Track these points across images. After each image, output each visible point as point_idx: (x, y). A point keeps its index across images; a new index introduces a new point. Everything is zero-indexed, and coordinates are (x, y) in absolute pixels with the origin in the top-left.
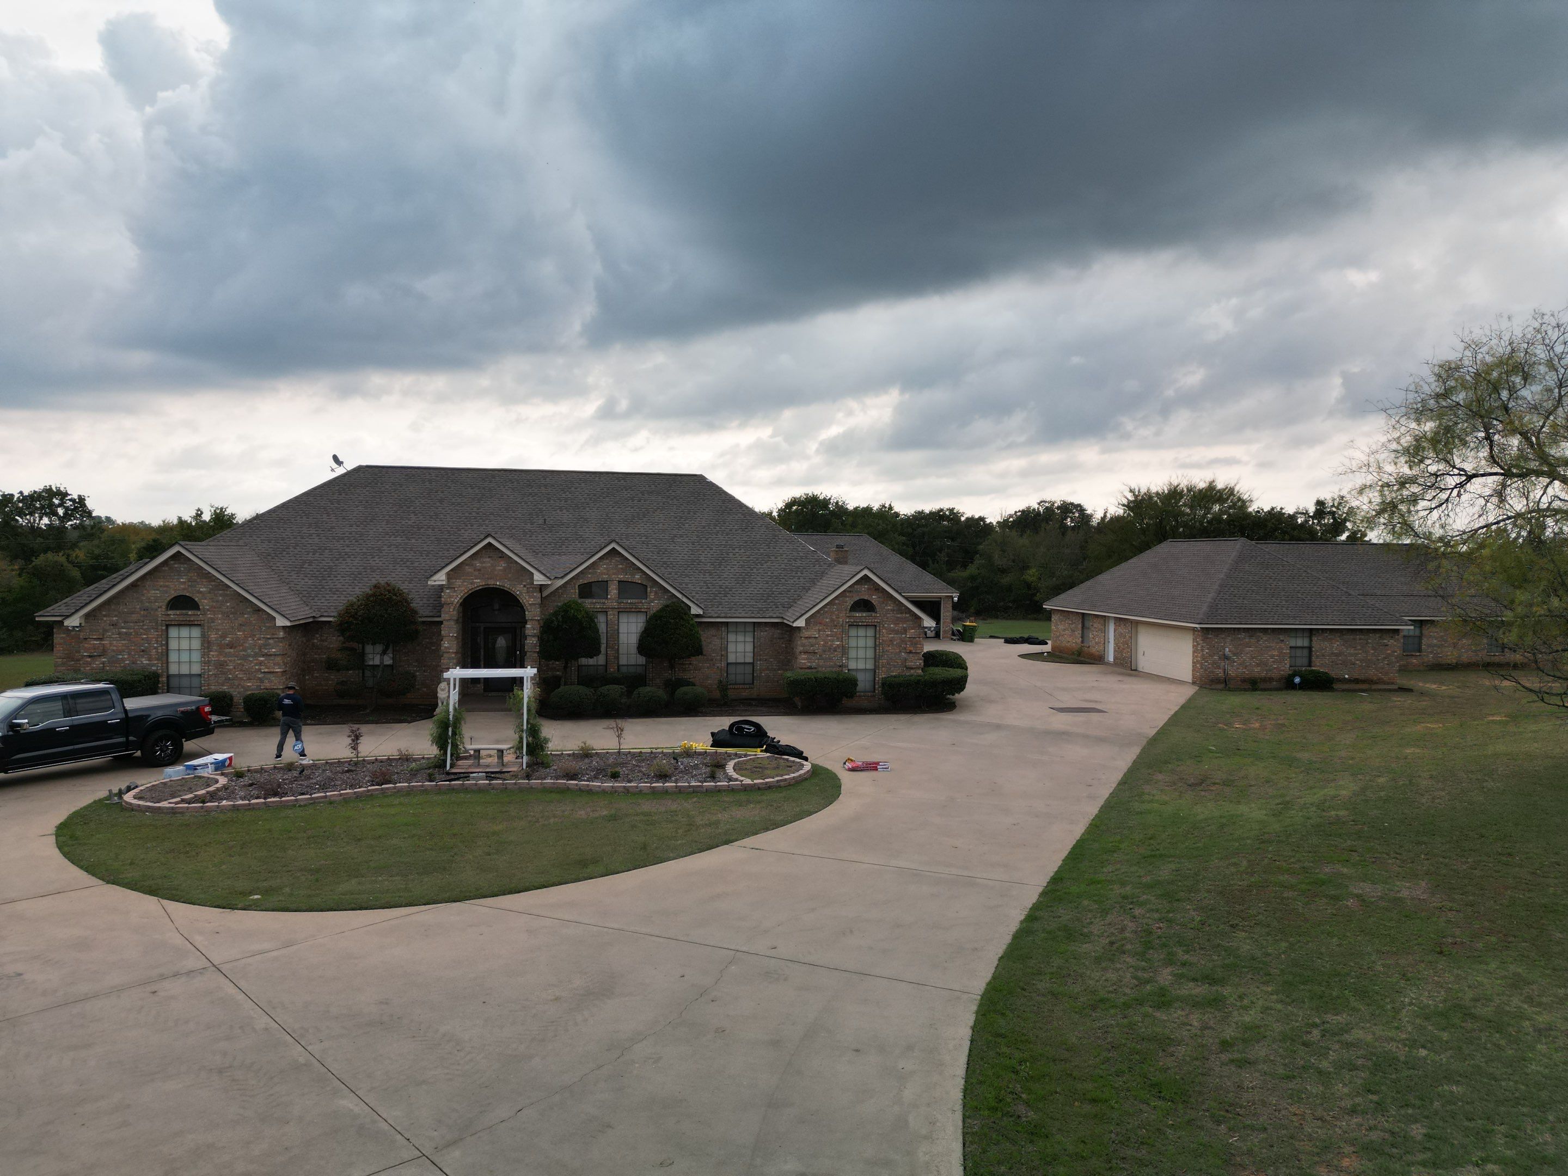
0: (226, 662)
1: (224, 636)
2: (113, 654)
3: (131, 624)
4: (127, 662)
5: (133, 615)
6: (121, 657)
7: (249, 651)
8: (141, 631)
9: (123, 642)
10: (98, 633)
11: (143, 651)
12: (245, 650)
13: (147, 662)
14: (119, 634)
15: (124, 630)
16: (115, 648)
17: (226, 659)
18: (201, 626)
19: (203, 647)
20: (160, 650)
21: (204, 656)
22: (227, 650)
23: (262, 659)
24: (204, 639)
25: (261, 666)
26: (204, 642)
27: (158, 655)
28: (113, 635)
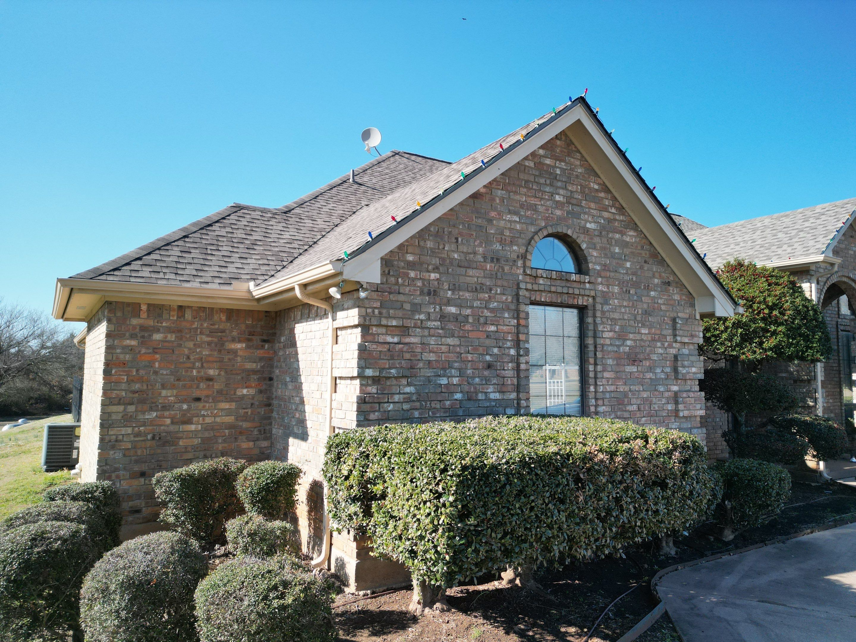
0: (625, 394)
1: (622, 337)
2: (429, 373)
3: (467, 295)
4: (458, 396)
5: (471, 272)
6: (444, 381)
8: (487, 313)
9: (450, 341)
10: (400, 313)
11: (489, 367)
12: (651, 369)
13: (497, 396)
14: (443, 317)
15: (453, 310)
16: (432, 357)
17: (627, 388)
18: (582, 310)
19: (592, 361)
20: (523, 366)
21: (591, 381)
22: (629, 369)
23: (675, 388)
24: (590, 341)
25: (677, 403)
26: (591, 348)
27: (518, 377)
28: (429, 319)
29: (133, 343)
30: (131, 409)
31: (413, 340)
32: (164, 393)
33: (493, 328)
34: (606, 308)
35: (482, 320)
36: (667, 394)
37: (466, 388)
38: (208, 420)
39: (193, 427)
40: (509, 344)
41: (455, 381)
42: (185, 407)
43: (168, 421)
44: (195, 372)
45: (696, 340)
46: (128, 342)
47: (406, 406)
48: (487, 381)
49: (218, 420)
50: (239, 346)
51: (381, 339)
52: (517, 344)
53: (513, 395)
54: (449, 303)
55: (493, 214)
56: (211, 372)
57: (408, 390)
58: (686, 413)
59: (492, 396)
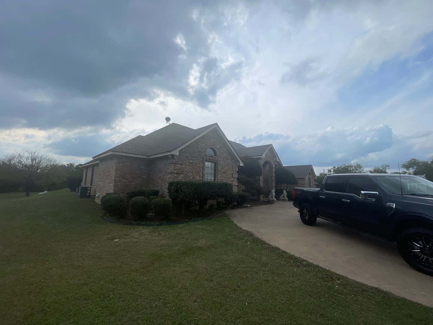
1: (222, 169)
2: (186, 173)
3: (194, 159)
4: (191, 178)
5: (195, 154)
6: (189, 175)
7: (229, 176)
8: (197, 162)
9: (190, 167)
10: (181, 161)
11: (197, 173)
12: (228, 175)
13: (199, 178)
14: (189, 163)
15: (191, 161)
16: (187, 170)
17: (223, 179)
18: (215, 163)
19: (217, 173)
20: (204, 173)
21: (216, 177)
22: (223, 175)
23: (232, 179)
24: (216, 169)
25: (232, 182)
26: (217, 170)
27: (203, 175)
28: (186, 163)
29: (122, 165)
30: (121, 179)
31: (184, 166)
32: (127, 176)
33: (198, 165)
34: (220, 163)
35: (196, 164)
36: (230, 180)
37: (193, 176)
38: (136, 182)
39: (133, 184)
40: (201, 168)
41: (191, 175)
42: (132, 179)
43: (128, 182)
44: (134, 172)
45: (236, 170)
46: (120, 165)
47: (182, 179)
48: (197, 175)
49: (138, 182)
50: (143, 167)
51: (178, 166)
52: (203, 169)
53: (202, 178)
54: (190, 160)
55: (199, 143)
56: (137, 172)
57: (182, 176)
58: (234, 184)
59: (198, 178)
